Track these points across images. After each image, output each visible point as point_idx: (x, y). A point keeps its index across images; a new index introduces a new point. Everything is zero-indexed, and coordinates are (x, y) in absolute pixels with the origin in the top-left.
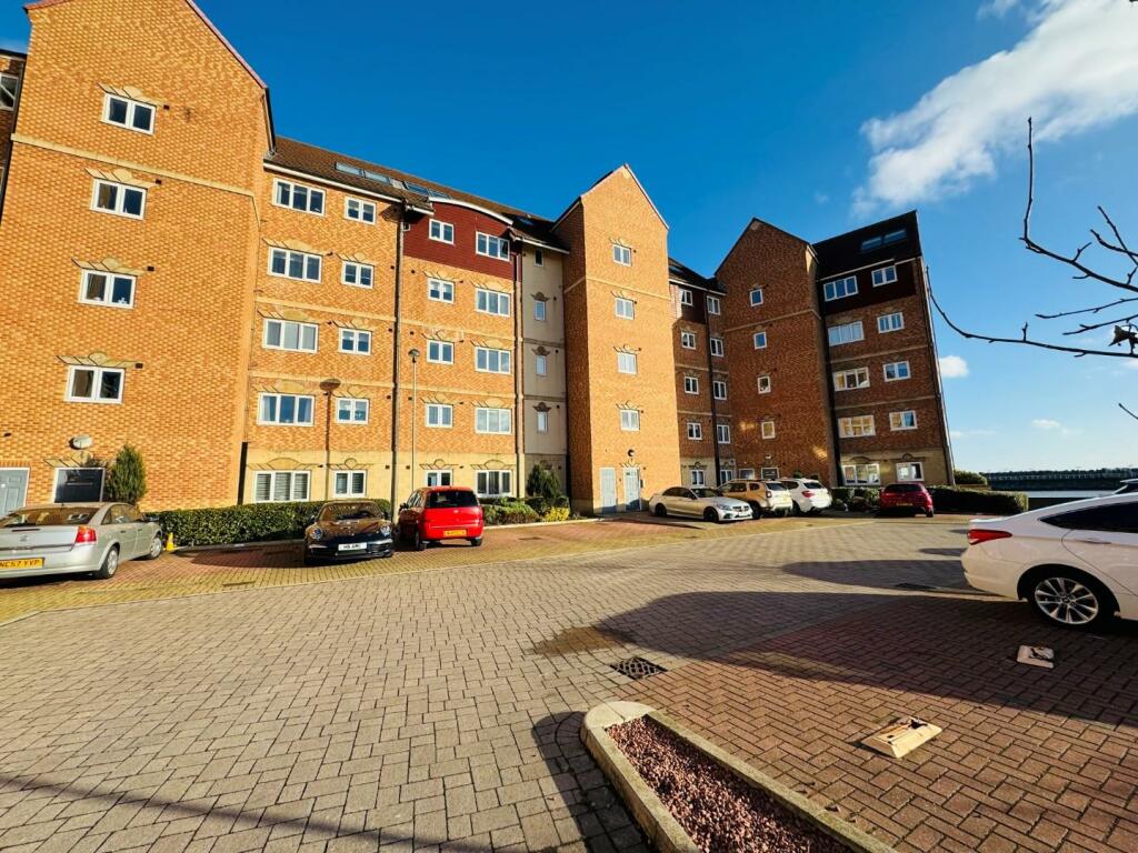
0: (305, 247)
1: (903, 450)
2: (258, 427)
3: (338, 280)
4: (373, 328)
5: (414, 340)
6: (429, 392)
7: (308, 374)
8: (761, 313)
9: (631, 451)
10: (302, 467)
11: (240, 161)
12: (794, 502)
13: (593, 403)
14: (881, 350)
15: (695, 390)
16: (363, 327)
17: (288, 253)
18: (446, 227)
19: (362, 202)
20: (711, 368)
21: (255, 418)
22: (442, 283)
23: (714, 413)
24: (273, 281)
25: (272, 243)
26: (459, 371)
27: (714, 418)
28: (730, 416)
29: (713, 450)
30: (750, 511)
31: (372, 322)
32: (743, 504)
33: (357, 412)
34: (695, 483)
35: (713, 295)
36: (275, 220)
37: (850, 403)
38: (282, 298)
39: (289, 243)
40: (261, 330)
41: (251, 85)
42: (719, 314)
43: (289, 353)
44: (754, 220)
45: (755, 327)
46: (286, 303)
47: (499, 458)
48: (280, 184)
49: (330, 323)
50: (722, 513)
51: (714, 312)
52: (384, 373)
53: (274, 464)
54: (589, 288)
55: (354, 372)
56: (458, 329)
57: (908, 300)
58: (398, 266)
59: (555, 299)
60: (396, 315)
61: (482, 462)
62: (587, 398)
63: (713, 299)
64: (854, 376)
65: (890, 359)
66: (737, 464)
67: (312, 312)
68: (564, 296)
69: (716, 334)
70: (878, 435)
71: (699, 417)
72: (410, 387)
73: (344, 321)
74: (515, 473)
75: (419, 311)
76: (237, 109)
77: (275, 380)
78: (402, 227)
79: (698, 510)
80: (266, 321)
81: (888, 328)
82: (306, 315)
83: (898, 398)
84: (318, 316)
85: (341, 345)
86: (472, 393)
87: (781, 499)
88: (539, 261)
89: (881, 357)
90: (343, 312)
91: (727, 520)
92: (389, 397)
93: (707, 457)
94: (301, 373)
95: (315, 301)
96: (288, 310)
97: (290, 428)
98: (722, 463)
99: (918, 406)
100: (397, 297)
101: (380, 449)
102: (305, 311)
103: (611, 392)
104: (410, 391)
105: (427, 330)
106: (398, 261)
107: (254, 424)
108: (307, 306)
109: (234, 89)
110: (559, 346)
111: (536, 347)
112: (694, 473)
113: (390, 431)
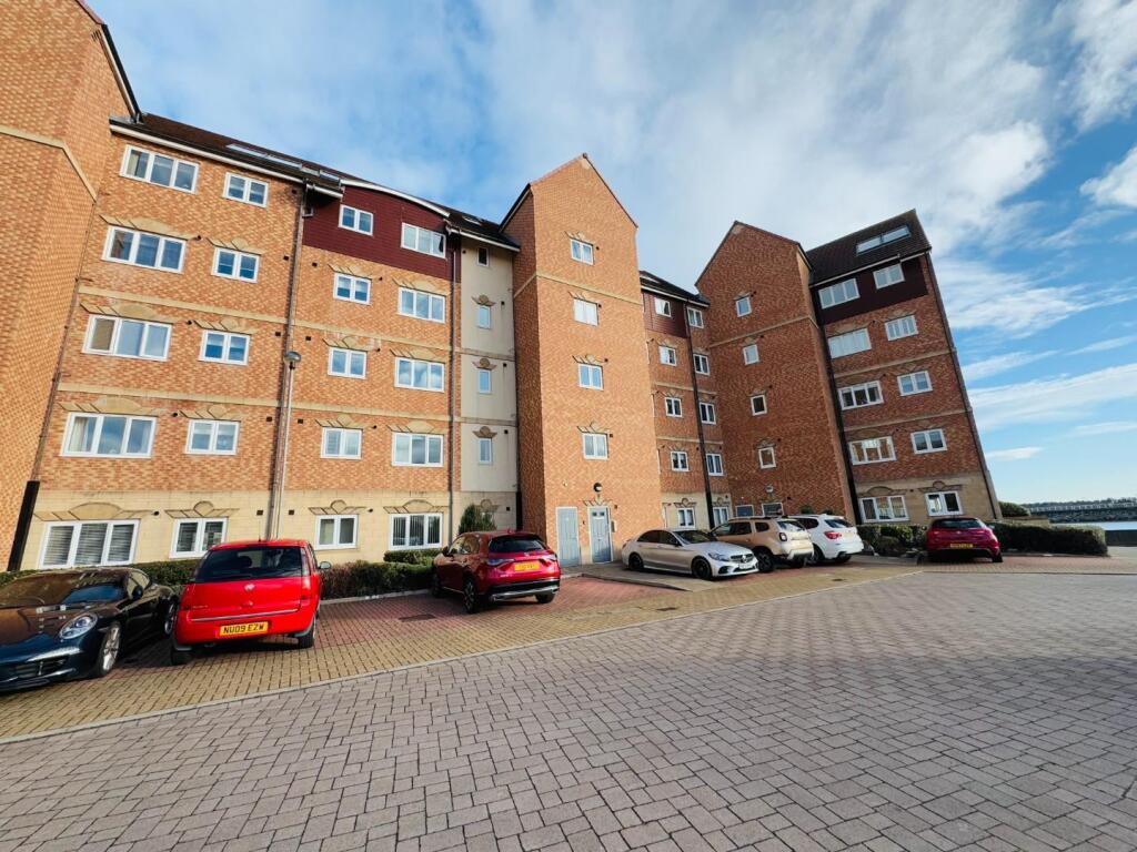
0: (162, 228)
1: (932, 477)
2: (62, 460)
3: (207, 268)
4: (252, 330)
5: (311, 347)
6: (328, 413)
7: (150, 388)
8: (750, 324)
9: (597, 485)
10: (127, 515)
11: (50, 104)
12: (816, 547)
13: (546, 426)
14: (893, 360)
15: (677, 412)
16: (237, 330)
17: (137, 236)
18: (362, 214)
19: (249, 181)
20: (695, 387)
21: (58, 447)
22: (353, 279)
23: (702, 440)
24: (110, 268)
25: (113, 221)
26: (373, 386)
27: (702, 444)
28: (721, 443)
29: (703, 483)
30: (755, 561)
31: (251, 323)
32: (745, 552)
33: (220, 437)
34: (683, 524)
35: (695, 306)
36: (123, 194)
37: (862, 424)
38: (120, 289)
39: (137, 222)
40: (84, 330)
41: (80, 19)
42: (702, 327)
43: (122, 360)
44: (736, 223)
45: (743, 340)
46: (127, 296)
47: (424, 497)
48: (133, 152)
49: (190, 323)
50: (716, 566)
51: (696, 325)
52: (265, 389)
53: (80, 512)
54: (541, 286)
55: (220, 387)
56: (373, 335)
57: (920, 302)
58: (294, 257)
59: (503, 303)
60: (288, 316)
61: (399, 503)
62: (539, 419)
63: (695, 311)
64: (863, 392)
65: (905, 370)
66: (733, 500)
67: (163, 309)
68: (514, 300)
69: (701, 350)
70: (899, 460)
71: (685, 444)
72: (300, 406)
73: (210, 321)
74: (447, 516)
75: (320, 312)
76: (54, 43)
77: (96, 396)
78: (303, 212)
79: (683, 560)
80: (93, 320)
81: (898, 334)
82: (155, 312)
83: (919, 414)
84: (173, 313)
85: (203, 351)
86: (390, 414)
87: (797, 542)
88: (483, 260)
89: (894, 368)
90: (210, 309)
91: (723, 576)
92: (269, 419)
93: (695, 492)
94: (139, 387)
95: (170, 295)
96: (126, 305)
97: (113, 461)
98: (714, 499)
99: (947, 423)
100: (290, 294)
101: (250, 487)
102: (154, 306)
103: (570, 411)
104: (301, 411)
105: (330, 335)
106: (294, 250)
107: (56, 455)
108: (157, 301)
109: (53, 20)
110: (508, 358)
111: (478, 359)
112: (682, 512)
113: (267, 464)
